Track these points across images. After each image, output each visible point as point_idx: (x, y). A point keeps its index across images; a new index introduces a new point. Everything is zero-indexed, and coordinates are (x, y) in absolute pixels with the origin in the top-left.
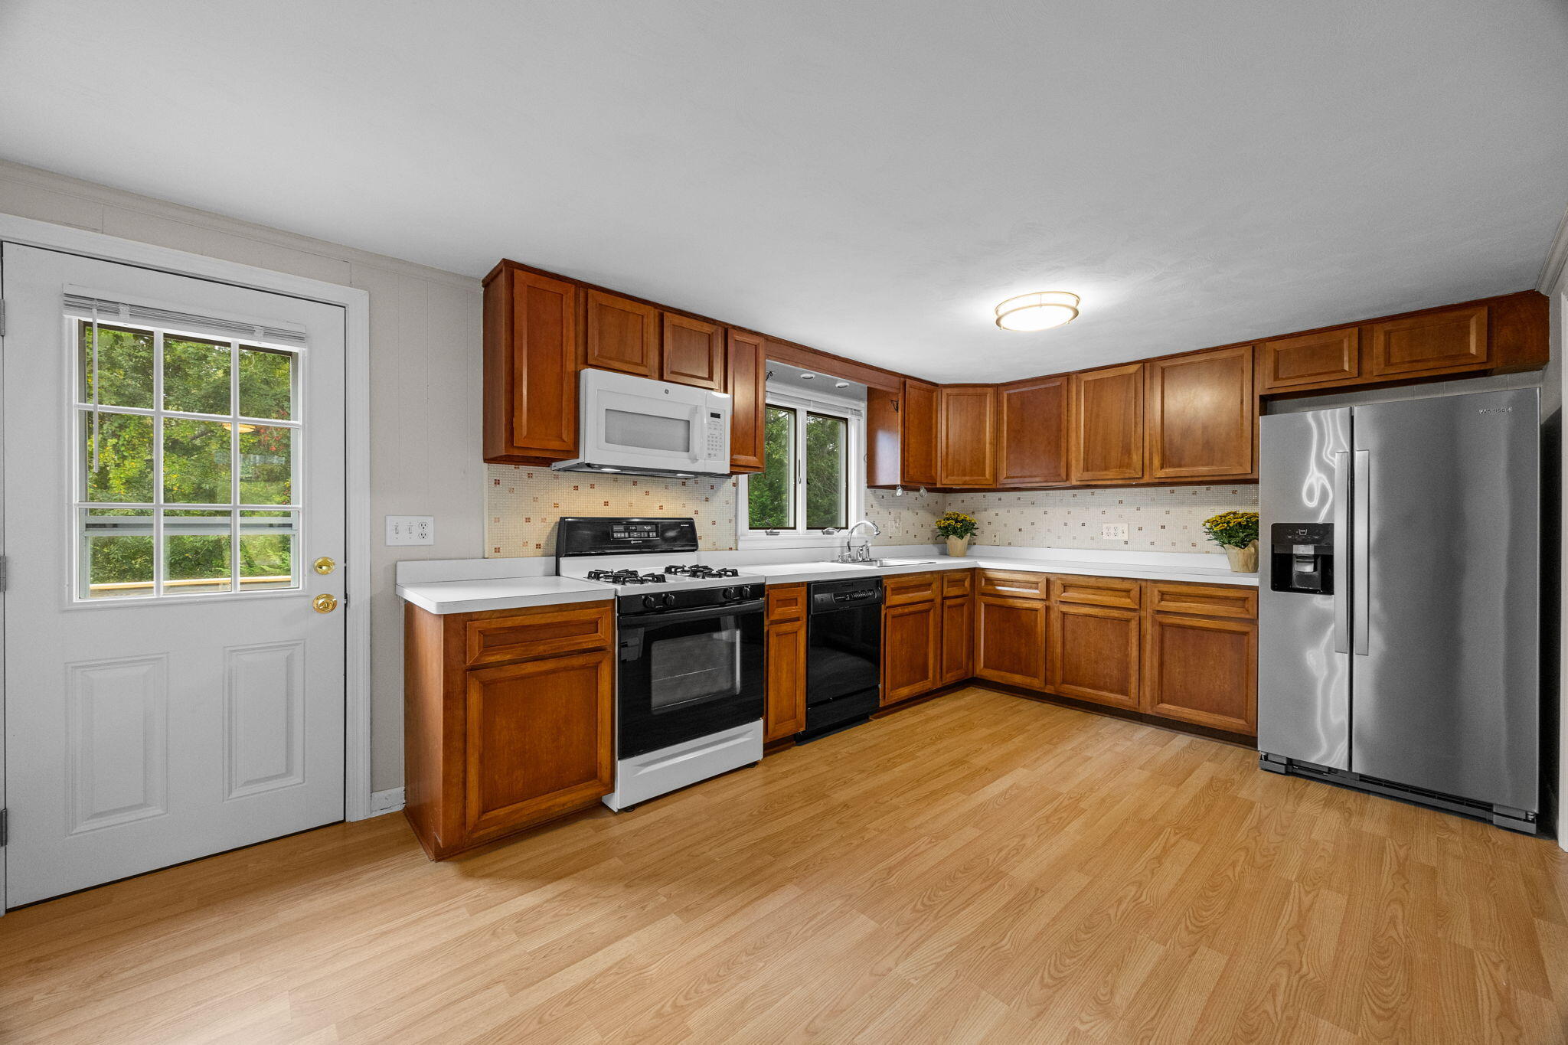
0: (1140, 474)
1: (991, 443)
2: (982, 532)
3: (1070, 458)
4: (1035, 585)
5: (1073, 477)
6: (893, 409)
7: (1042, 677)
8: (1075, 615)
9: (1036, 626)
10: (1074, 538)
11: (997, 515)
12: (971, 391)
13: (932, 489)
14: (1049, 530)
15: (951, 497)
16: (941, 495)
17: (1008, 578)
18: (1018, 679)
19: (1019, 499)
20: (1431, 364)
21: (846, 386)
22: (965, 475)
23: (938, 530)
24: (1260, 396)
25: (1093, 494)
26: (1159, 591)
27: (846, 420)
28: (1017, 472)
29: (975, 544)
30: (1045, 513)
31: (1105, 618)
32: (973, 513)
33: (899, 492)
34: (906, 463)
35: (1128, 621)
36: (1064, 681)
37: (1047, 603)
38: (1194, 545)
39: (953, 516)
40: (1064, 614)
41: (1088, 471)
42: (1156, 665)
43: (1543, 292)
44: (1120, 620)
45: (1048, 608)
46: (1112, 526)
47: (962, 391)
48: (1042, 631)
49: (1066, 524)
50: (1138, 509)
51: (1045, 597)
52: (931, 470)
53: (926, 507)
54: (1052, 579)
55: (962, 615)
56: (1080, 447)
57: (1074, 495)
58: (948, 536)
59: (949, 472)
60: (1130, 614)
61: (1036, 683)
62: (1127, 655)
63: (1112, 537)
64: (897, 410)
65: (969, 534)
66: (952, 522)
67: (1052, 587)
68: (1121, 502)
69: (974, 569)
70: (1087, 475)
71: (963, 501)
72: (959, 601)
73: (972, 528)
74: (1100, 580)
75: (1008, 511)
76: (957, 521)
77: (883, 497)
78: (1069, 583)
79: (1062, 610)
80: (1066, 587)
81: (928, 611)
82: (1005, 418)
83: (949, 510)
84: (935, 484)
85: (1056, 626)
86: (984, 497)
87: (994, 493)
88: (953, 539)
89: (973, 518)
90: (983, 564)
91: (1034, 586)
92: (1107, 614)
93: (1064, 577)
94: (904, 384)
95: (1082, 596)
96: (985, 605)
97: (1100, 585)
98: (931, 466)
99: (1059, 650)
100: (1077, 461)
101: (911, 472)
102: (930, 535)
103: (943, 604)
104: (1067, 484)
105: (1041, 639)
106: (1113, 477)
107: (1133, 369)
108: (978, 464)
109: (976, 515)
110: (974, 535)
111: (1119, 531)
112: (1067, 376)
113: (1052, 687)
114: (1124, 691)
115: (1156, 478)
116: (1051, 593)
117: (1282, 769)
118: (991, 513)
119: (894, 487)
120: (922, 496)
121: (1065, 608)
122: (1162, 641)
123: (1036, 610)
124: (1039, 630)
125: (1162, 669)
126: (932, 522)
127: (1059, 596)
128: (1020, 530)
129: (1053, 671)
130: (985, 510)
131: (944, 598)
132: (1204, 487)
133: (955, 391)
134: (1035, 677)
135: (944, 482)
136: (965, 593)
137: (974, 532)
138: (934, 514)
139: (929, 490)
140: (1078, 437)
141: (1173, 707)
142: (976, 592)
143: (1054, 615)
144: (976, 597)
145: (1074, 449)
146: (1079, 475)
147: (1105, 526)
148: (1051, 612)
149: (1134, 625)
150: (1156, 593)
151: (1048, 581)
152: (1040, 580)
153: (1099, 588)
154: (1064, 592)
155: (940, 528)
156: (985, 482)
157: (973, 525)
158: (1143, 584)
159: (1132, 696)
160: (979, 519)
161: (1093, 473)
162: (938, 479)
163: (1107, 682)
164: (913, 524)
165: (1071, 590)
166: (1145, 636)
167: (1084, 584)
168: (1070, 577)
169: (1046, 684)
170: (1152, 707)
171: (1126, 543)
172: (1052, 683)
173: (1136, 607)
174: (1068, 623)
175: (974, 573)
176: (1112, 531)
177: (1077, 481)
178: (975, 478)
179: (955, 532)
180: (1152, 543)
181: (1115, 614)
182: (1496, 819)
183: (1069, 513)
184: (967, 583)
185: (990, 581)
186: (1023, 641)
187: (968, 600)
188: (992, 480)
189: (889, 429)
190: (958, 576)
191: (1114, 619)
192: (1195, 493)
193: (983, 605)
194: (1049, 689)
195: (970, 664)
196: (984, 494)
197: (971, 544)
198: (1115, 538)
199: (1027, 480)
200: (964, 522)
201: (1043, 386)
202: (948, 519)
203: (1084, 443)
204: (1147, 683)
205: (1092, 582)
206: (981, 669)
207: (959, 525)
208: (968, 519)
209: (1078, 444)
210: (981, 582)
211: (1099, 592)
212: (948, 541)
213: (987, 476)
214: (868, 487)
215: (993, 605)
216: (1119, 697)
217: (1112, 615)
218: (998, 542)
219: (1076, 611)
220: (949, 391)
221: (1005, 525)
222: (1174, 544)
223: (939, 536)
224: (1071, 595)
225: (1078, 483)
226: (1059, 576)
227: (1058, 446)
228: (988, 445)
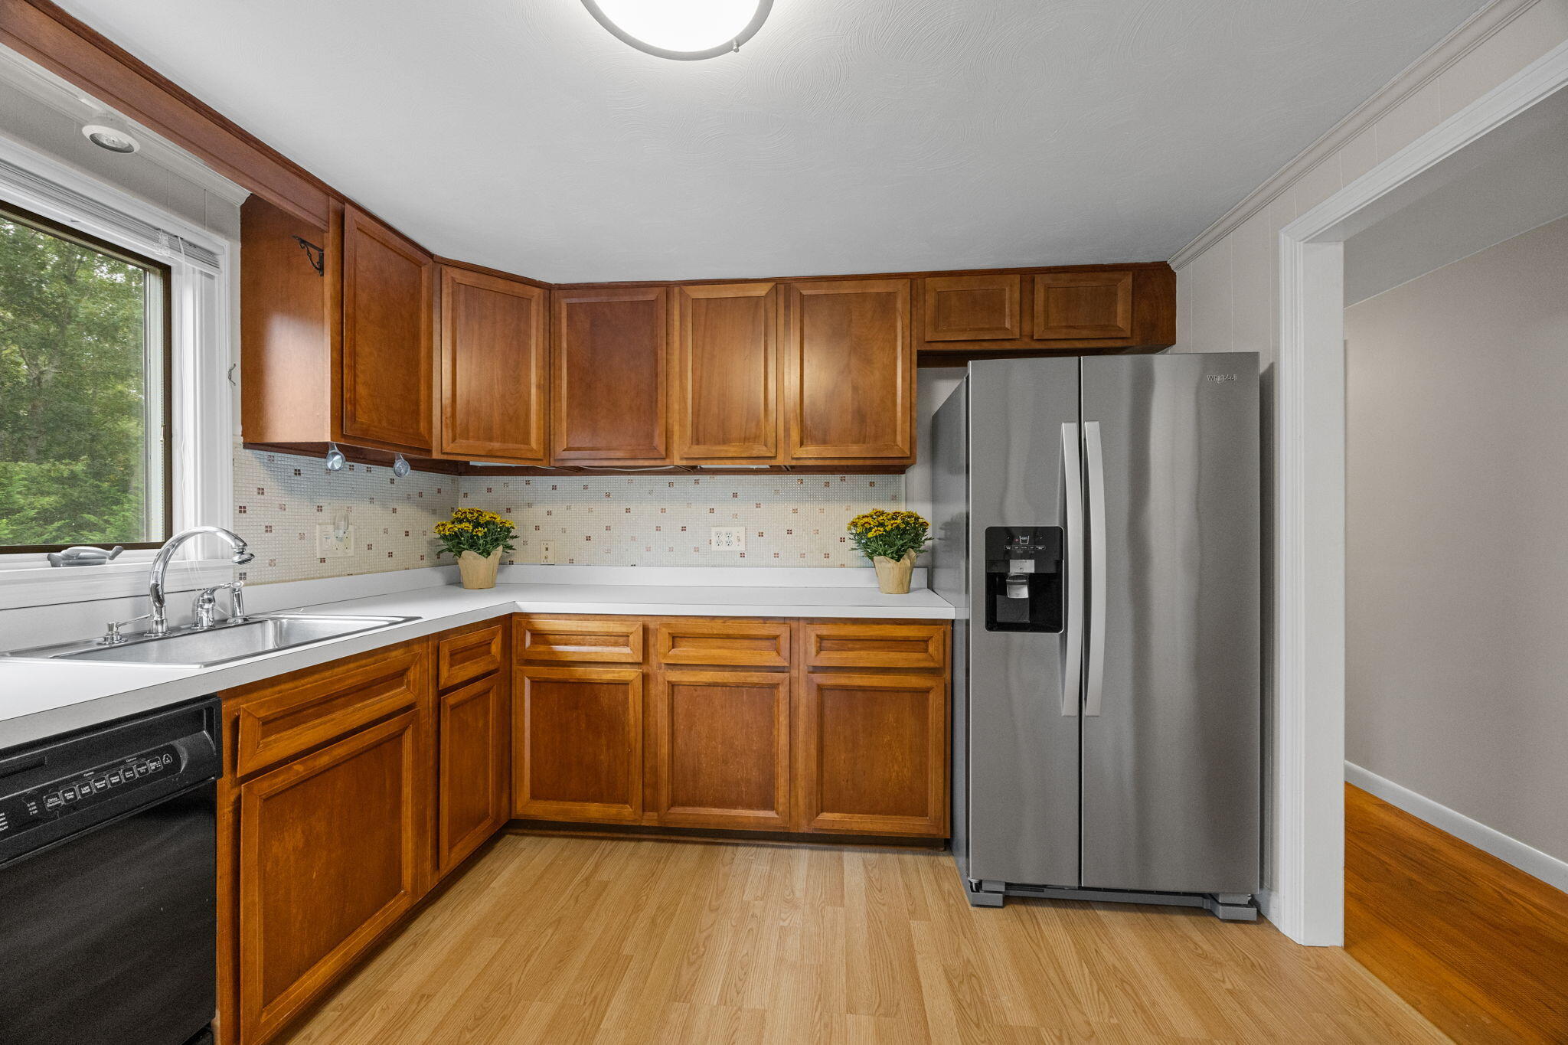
0: (774, 451)
1: (538, 387)
2: (525, 543)
3: (670, 421)
4: (623, 639)
5: (675, 452)
6: (308, 267)
7: (637, 799)
8: (694, 686)
9: (626, 709)
10: (671, 550)
11: (549, 513)
12: (501, 285)
13: (423, 463)
14: (633, 539)
15: (467, 482)
16: (448, 478)
17: (574, 629)
18: (595, 811)
19: (586, 487)
20: (1085, 333)
21: (128, 150)
22: (491, 440)
23: (442, 542)
24: (918, 351)
25: (697, 482)
26: (818, 636)
27: (165, 271)
28: (583, 439)
29: (511, 563)
30: (628, 511)
31: (738, 686)
32: (509, 510)
33: (336, 461)
34: (346, 395)
35: (775, 686)
36: (674, 802)
37: (645, 669)
38: (827, 556)
39: (469, 516)
40: (672, 685)
41: (698, 443)
42: (813, 752)
43: (1173, 266)
44: (760, 686)
45: (645, 678)
46: (724, 530)
47: (485, 281)
48: (636, 722)
49: (658, 529)
50: (758, 506)
51: (640, 660)
52: (418, 422)
53: (417, 499)
54: (652, 626)
55: (487, 713)
56: (686, 403)
57: (671, 484)
58: (460, 553)
59: (458, 431)
60: (777, 677)
61: (626, 813)
62: (771, 743)
63: (724, 548)
64: (321, 269)
65: (500, 548)
66: (469, 527)
67: (652, 640)
68: (735, 495)
69: (511, 615)
70: (699, 450)
71: (489, 490)
72: (478, 686)
73: (507, 536)
74: (730, 623)
75: (569, 508)
76: (477, 525)
77: (298, 472)
78: (681, 631)
79: (670, 679)
80: (675, 639)
81: (397, 737)
82: (565, 345)
83: (464, 505)
84: (429, 451)
85: (661, 708)
86: (528, 483)
87: (544, 478)
88: (470, 557)
89: (510, 520)
90: (527, 604)
91: (621, 640)
92: (743, 680)
93: (673, 621)
94: (341, 216)
95: (702, 652)
96: (533, 682)
97: (731, 632)
98: (417, 412)
99: (664, 750)
100: (682, 426)
101: (362, 418)
102: (424, 550)
103: (438, 707)
104: (668, 464)
105: (634, 733)
106: (735, 455)
107: (761, 291)
108: (517, 421)
109: (513, 514)
110: (510, 547)
111: (733, 539)
112: (667, 287)
113: (654, 815)
114: (768, 804)
115: (793, 459)
116: (652, 650)
117: (998, 899)
118: (540, 510)
119: (318, 450)
120: (399, 475)
121: (675, 676)
122: (821, 715)
123: (626, 683)
124: (632, 721)
125: (822, 759)
126: (426, 527)
127: (665, 656)
128: (588, 538)
129: (655, 786)
130: (530, 505)
131: (442, 693)
132: (838, 477)
133: (470, 278)
134: (626, 803)
135: (447, 448)
136: (492, 667)
137: (510, 542)
138: (434, 512)
139: (416, 465)
140: (683, 388)
141: (837, 816)
142: (514, 661)
143: (658, 690)
144: (515, 667)
145: (676, 407)
146: (686, 449)
147: (714, 530)
148: (652, 686)
149: (783, 691)
150: (813, 638)
151: (646, 630)
152: (632, 629)
153: (728, 637)
154: (673, 648)
155: (444, 537)
156: (529, 455)
157: (508, 530)
158: (794, 625)
159: (781, 809)
160: (520, 521)
161: (706, 447)
162: (435, 444)
163: (742, 791)
164: (386, 531)
165: (684, 642)
166: (797, 708)
167: (705, 631)
168: (683, 621)
169: (644, 811)
170: (810, 821)
171: (742, 555)
172: (655, 808)
173: (786, 664)
174: (679, 699)
175: (510, 624)
176: (724, 538)
177: (682, 459)
178: (511, 446)
179: (473, 545)
180: (776, 555)
181: (755, 677)
182: (1221, 911)
183: (663, 511)
184: (496, 648)
185: (540, 636)
186: (603, 741)
187: (502, 677)
188: (542, 453)
189: (300, 310)
190: (474, 638)
191: (753, 685)
192: (827, 484)
193: (527, 682)
194: (650, 819)
195: (505, 800)
196: (527, 478)
197: (503, 563)
198: (728, 548)
199: (603, 454)
200: (491, 527)
201: (627, 298)
202: (461, 521)
203: (693, 398)
204: (801, 783)
205: (717, 628)
206: (525, 805)
207: (481, 531)
208: (498, 520)
209: (684, 399)
210: (523, 641)
211: (728, 643)
212: (460, 561)
213: (534, 444)
214: (247, 445)
215: (547, 681)
216: (762, 814)
217: (749, 680)
218: (551, 560)
219: (693, 679)
220: (457, 274)
221: (564, 531)
222: (803, 555)
223: (442, 551)
224: (686, 652)
225: (684, 463)
226: (665, 620)
227: (653, 402)
228: (534, 391)
